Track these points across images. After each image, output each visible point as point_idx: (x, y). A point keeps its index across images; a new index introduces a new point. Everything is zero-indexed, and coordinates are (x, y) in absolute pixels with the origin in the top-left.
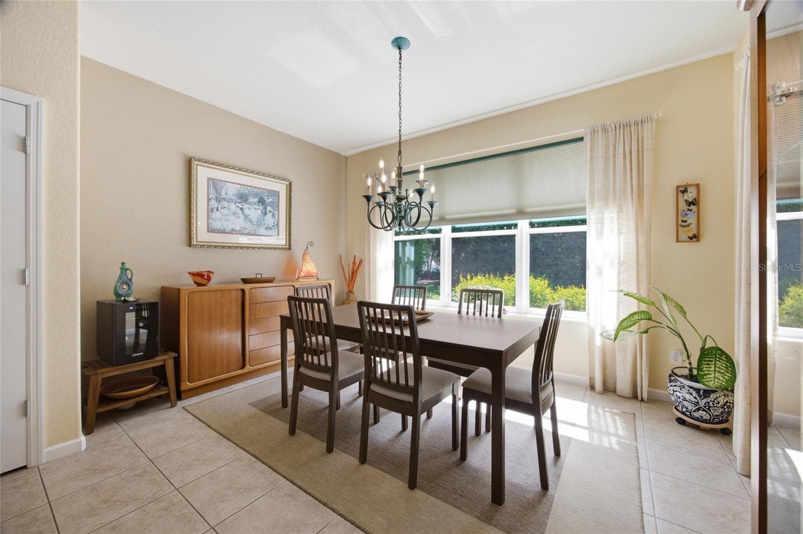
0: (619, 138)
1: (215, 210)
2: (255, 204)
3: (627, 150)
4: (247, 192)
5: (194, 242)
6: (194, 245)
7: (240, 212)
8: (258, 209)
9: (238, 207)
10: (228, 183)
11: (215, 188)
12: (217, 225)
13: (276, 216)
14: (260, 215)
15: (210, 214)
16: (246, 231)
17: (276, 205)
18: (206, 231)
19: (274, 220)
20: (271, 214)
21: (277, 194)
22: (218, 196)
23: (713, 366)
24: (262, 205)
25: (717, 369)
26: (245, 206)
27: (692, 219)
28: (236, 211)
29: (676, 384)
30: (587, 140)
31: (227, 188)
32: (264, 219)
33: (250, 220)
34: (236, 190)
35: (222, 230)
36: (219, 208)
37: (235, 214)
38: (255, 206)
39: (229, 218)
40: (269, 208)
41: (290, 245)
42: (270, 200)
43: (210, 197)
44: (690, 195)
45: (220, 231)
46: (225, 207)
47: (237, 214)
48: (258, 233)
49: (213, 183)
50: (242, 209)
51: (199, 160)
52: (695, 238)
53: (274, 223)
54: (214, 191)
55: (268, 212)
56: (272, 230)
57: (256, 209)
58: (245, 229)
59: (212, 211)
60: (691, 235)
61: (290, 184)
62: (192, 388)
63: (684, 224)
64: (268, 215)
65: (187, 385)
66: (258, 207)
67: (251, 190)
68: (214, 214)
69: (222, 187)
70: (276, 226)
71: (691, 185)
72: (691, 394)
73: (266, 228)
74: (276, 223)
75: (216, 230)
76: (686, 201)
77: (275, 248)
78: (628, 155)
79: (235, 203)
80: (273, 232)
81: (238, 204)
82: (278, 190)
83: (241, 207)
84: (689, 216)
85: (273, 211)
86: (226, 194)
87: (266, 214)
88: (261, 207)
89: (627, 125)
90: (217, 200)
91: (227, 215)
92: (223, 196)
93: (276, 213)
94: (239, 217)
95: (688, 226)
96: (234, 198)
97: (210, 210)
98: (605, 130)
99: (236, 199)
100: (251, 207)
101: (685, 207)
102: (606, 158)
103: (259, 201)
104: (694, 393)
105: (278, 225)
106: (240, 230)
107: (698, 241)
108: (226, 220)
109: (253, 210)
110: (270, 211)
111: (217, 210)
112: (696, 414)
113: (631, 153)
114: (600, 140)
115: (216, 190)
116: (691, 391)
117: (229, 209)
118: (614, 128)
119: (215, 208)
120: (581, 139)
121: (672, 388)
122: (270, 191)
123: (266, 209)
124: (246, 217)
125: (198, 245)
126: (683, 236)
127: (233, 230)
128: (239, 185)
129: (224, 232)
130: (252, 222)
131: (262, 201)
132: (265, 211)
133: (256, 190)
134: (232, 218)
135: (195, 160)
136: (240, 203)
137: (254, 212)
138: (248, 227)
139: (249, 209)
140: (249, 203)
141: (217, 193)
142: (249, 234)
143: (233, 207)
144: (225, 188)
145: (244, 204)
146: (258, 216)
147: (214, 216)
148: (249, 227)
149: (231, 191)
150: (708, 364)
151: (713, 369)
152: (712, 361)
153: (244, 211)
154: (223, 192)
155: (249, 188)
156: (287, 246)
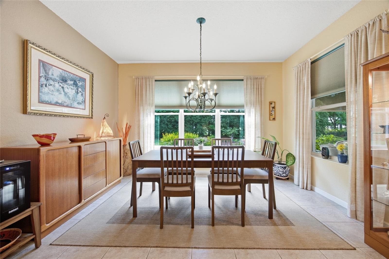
0: (255, 83)
1: (44, 86)
2: (71, 85)
3: (257, 87)
4: (67, 76)
5: (29, 110)
6: (29, 113)
7: (62, 90)
8: (74, 89)
9: (60, 86)
10: (54, 67)
11: (44, 68)
12: (45, 98)
13: (84, 95)
14: (74, 93)
15: (41, 88)
16: (65, 104)
17: (84, 88)
18: (38, 102)
19: (83, 98)
20: (81, 93)
21: (84, 80)
22: (47, 75)
23: (290, 159)
24: (76, 87)
25: (291, 159)
26: (65, 86)
27: (273, 113)
28: (59, 88)
29: (276, 167)
30: (245, 80)
31: (53, 70)
32: (77, 97)
33: (68, 96)
34: (59, 73)
35: (50, 102)
36: (47, 85)
37: (58, 90)
38: (71, 87)
39: (55, 93)
40: (80, 89)
41: (92, 115)
42: (80, 84)
43: (40, 75)
44: (273, 105)
45: (47, 103)
46: (51, 85)
47: (60, 91)
48: (73, 106)
49: (43, 64)
50: (63, 88)
51: (33, 44)
52: (274, 119)
53: (82, 100)
54: (43, 71)
55: (79, 92)
56: (81, 105)
57: (72, 89)
58: (65, 102)
59: (42, 86)
60: (273, 118)
61: (92, 75)
62: (49, 228)
63: (271, 114)
64: (79, 94)
65: (46, 226)
66: (73, 88)
67: (69, 75)
68: (44, 89)
69: (49, 69)
70: (84, 102)
71: (273, 102)
72: (282, 169)
73: (78, 103)
74: (83, 100)
75: (45, 102)
76: (272, 107)
77: (84, 117)
78: (257, 89)
79: (58, 83)
80: (82, 106)
81: (60, 84)
82: (85, 78)
83: (62, 86)
84: (273, 112)
85: (82, 92)
86: (53, 75)
87: (78, 93)
88: (75, 88)
89: (257, 78)
90: (45, 79)
91: (52, 91)
92: (50, 76)
93: (84, 93)
94: (61, 93)
95: (272, 115)
96: (58, 79)
97: (41, 86)
98: (251, 79)
99: (59, 79)
100: (69, 87)
101: (272, 109)
102: (251, 89)
103: (74, 84)
104: (282, 168)
105: (85, 101)
106: (61, 103)
107: (275, 120)
108: (52, 95)
109: (70, 90)
110: (80, 92)
111: (46, 86)
112: (282, 175)
113: (258, 89)
114: (249, 82)
115: (45, 71)
116: (281, 168)
117: (54, 86)
118: (253, 79)
119: (44, 84)
120: (243, 80)
121: (275, 168)
122: (81, 78)
123: (78, 90)
124: (66, 94)
125: (32, 113)
126: (271, 119)
127: (57, 103)
128: (61, 70)
129: (50, 104)
130: (69, 98)
131: (75, 84)
132: (77, 91)
133: (72, 75)
134: (57, 93)
135: (30, 43)
136: (61, 83)
137: (71, 91)
138: (66, 101)
139: (68, 88)
140: (67, 84)
141: (46, 73)
142: (67, 106)
143: (57, 85)
144: (51, 70)
145: (64, 84)
146: (73, 94)
147: (43, 90)
148: (68, 102)
149: (55, 73)
150: (289, 158)
151: (290, 160)
152: (289, 157)
153: (64, 89)
154: (50, 73)
155: (68, 73)
156: (90, 116)
